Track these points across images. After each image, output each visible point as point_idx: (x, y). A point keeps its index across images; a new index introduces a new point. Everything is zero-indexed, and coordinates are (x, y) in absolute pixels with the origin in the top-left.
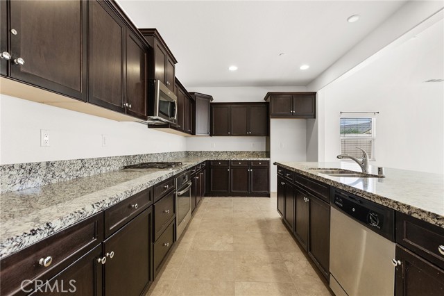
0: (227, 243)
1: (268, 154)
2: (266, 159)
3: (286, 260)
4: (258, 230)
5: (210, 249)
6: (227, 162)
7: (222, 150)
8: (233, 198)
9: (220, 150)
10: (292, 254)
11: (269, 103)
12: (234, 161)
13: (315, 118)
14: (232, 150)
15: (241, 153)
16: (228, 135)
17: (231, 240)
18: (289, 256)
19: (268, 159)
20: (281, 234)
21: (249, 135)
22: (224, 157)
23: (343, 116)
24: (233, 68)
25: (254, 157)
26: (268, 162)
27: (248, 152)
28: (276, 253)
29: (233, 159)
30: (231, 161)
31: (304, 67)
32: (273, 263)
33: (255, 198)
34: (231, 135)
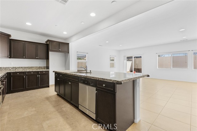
0: (32, 111)
1: (48, 67)
2: (47, 70)
3: (62, 108)
4: (47, 101)
5: (22, 117)
6: (23, 73)
7: (18, 67)
8: (28, 91)
9: (17, 66)
10: (64, 105)
11: (48, 44)
12: (28, 72)
13: (68, 53)
14: (25, 66)
15: (32, 67)
16: (24, 58)
17: (34, 109)
18: (63, 106)
19: (48, 70)
20: (58, 100)
21: (37, 59)
22: (21, 70)
23: (78, 53)
24: (28, 24)
25: (40, 69)
26: (48, 71)
27: (36, 67)
28: (58, 107)
29: (28, 71)
30: (26, 72)
31: (65, 33)
32: (57, 110)
33: (41, 89)
34: (25, 58)
